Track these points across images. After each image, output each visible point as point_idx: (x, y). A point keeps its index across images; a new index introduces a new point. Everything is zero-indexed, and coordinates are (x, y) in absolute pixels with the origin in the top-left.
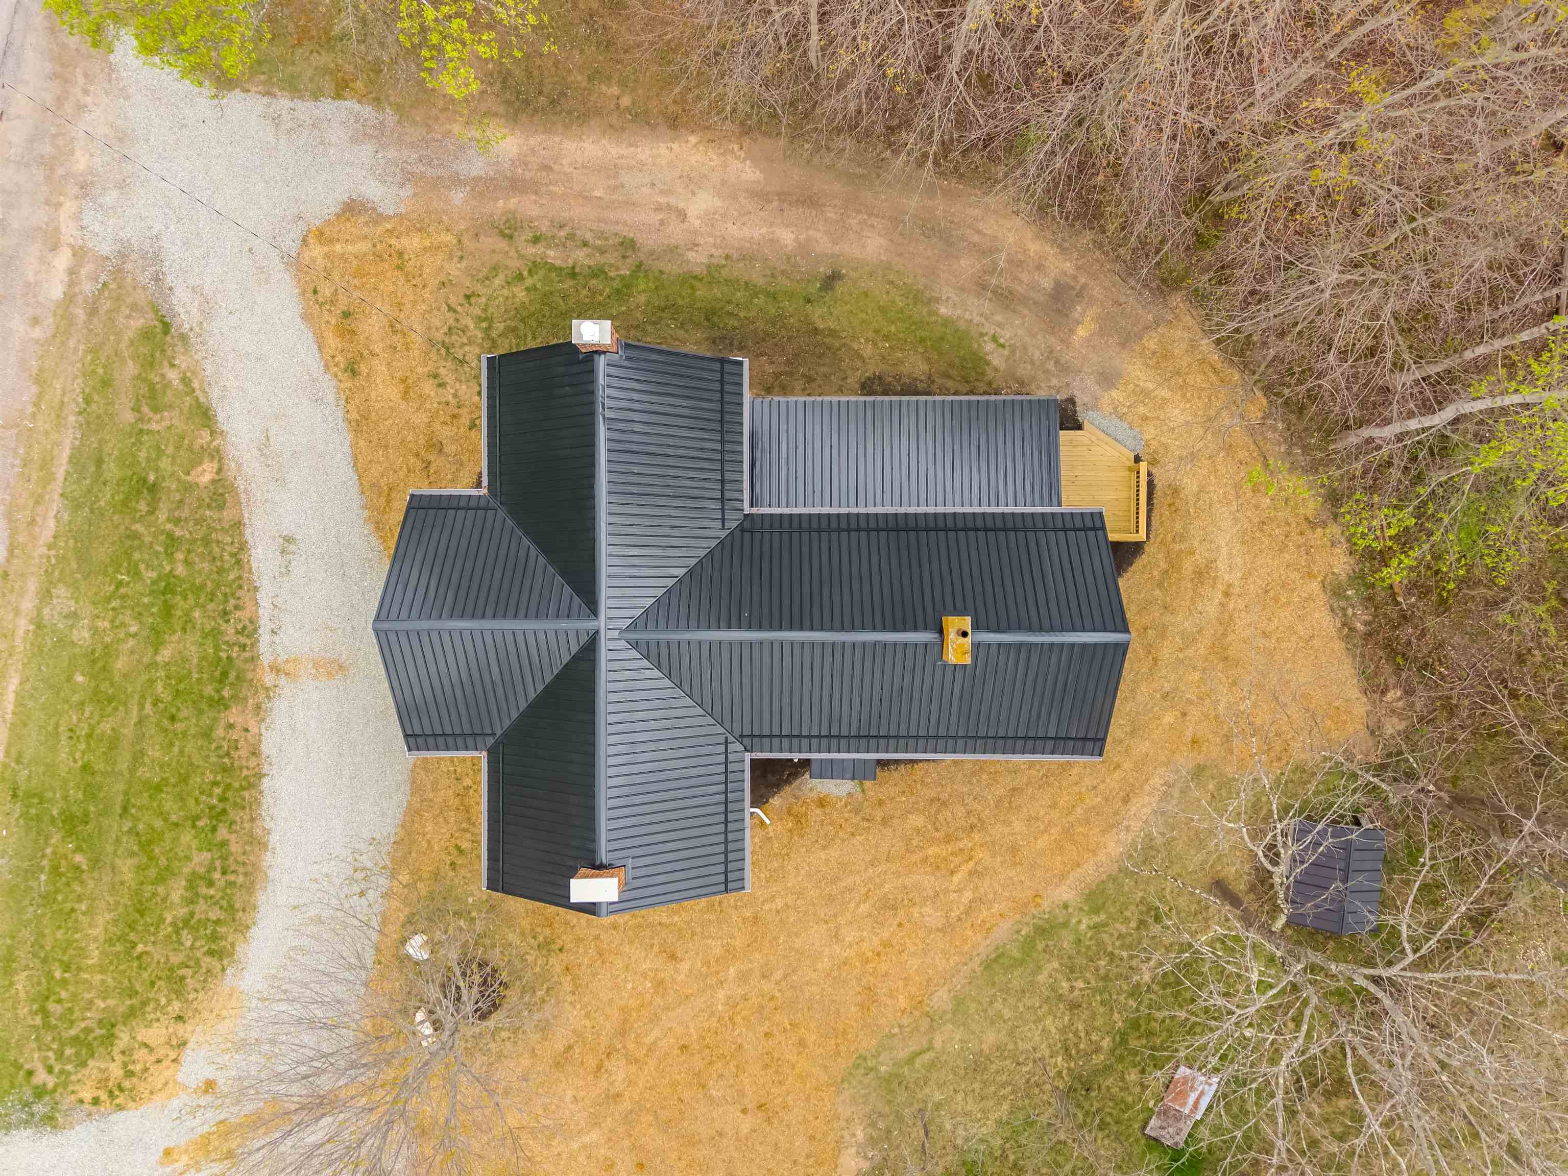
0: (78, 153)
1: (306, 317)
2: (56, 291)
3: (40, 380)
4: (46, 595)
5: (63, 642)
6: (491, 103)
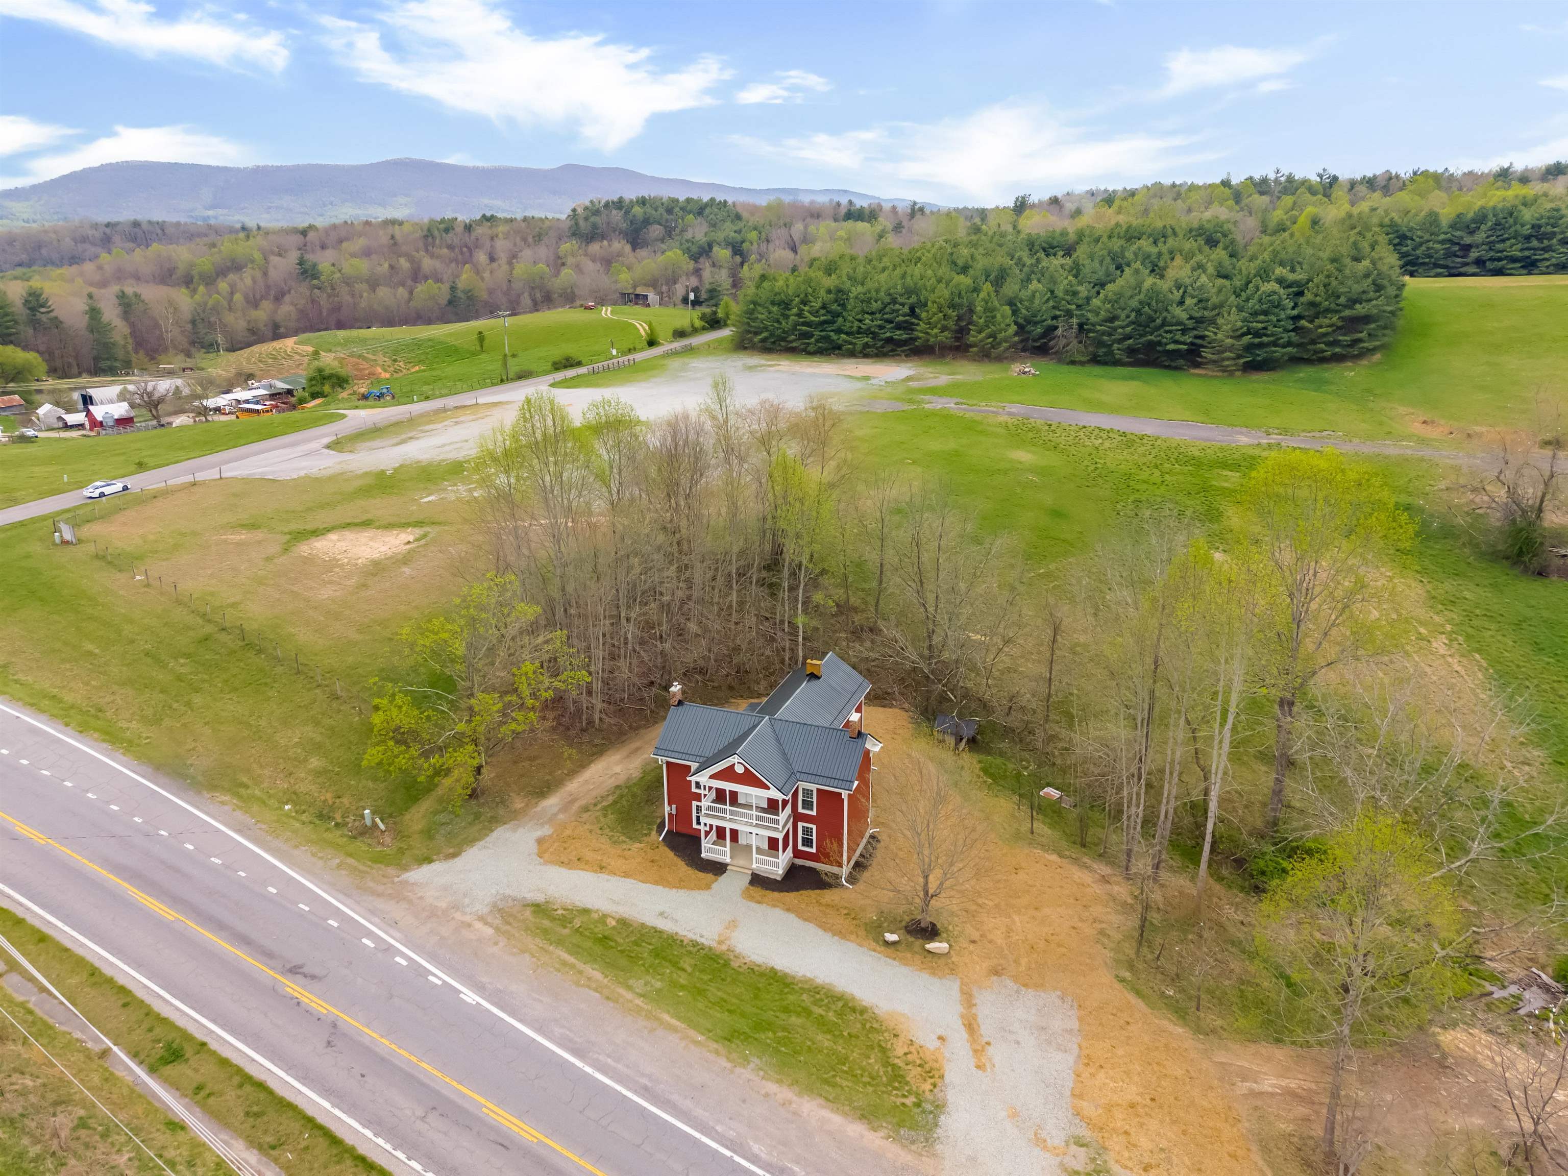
0: (439, 904)
1: (570, 868)
4: (630, 987)
5: (660, 990)
6: (533, 801)
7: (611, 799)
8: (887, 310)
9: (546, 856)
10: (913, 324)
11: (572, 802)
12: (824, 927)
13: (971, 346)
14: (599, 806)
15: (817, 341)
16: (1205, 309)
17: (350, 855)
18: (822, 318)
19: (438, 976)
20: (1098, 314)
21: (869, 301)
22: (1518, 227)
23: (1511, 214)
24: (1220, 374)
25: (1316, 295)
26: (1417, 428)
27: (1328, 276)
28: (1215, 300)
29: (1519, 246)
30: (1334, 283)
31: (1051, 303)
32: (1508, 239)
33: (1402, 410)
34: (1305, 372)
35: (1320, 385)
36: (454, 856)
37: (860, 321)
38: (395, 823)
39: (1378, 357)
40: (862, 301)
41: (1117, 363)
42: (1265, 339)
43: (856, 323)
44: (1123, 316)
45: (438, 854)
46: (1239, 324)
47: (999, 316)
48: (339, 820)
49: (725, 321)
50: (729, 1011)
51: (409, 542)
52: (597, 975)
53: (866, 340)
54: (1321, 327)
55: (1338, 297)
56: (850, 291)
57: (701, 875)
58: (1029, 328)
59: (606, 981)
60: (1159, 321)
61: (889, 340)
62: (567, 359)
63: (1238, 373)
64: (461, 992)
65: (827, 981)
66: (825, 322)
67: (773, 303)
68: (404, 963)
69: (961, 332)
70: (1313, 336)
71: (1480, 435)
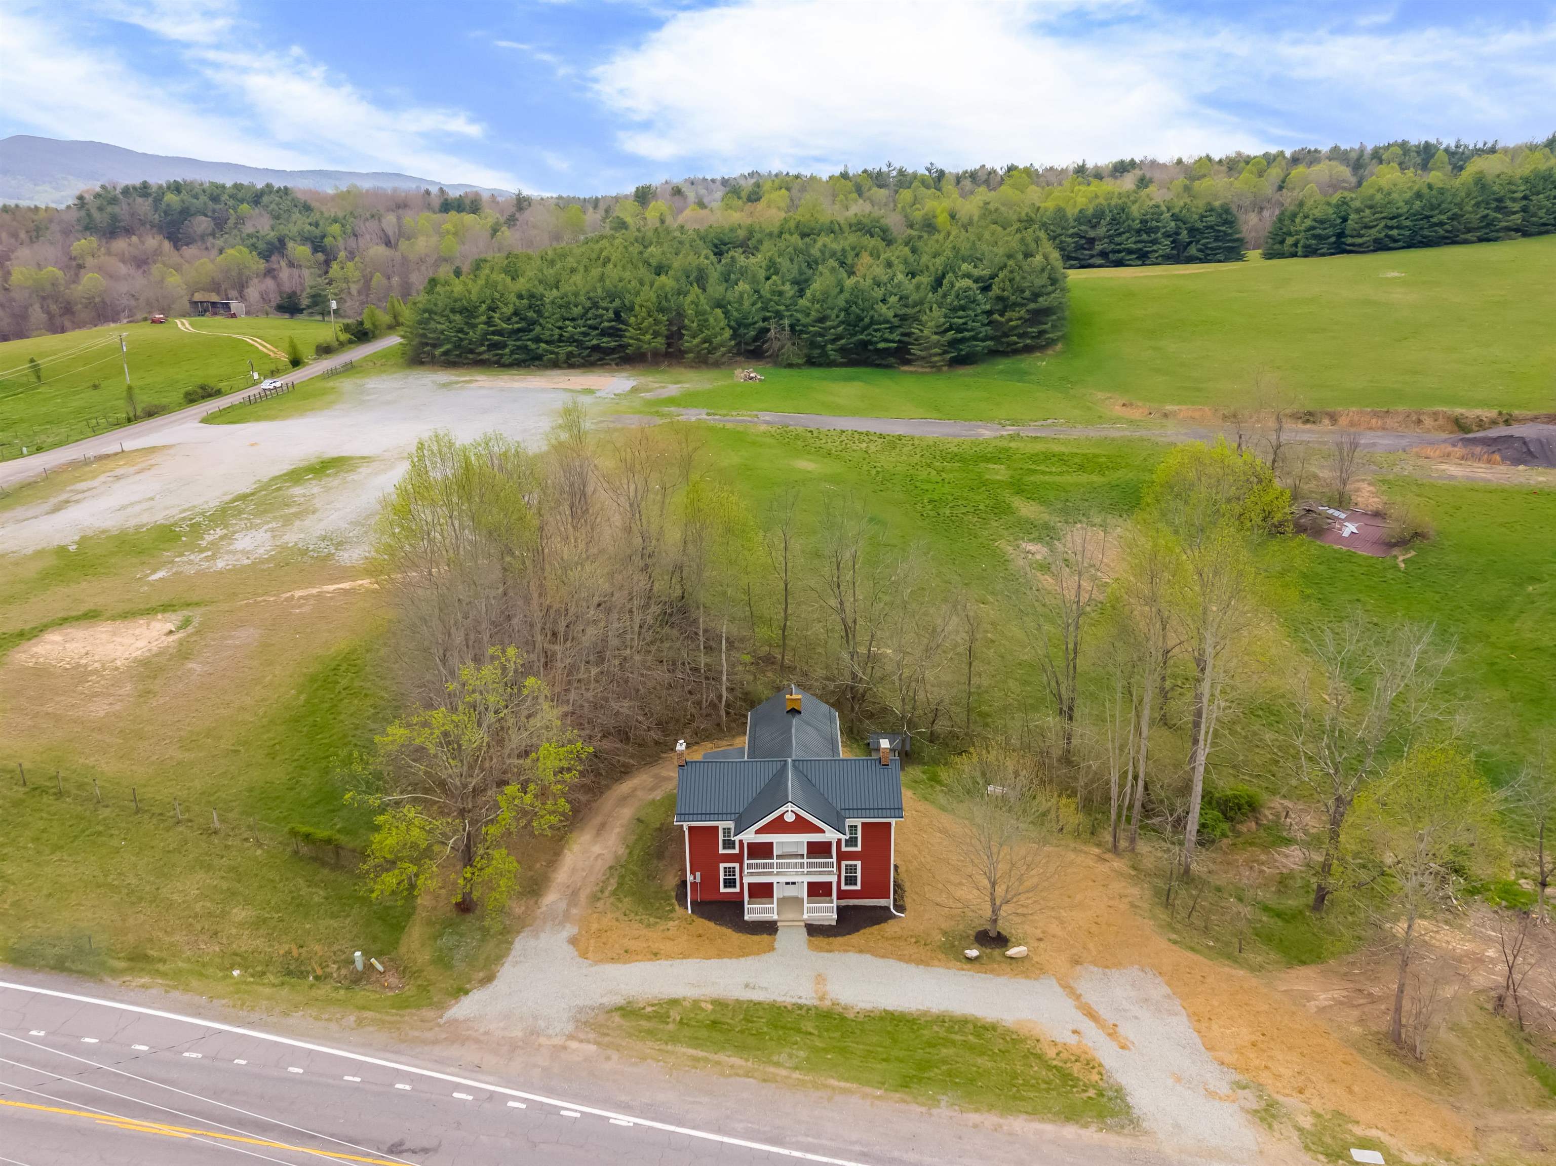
0: (513, 1035)
1: (625, 963)
2: (593, 1048)
3: (644, 1058)
4: (777, 1064)
5: (807, 1059)
6: (532, 902)
7: (613, 884)
8: (590, 315)
9: (590, 955)
10: (620, 330)
11: (575, 893)
12: (901, 958)
13: (686, 352)
14: (607, 893)
15: (512, 352)
16: (906, 306)
17: (364, 1008)
18: (516, 326)
19: (572, 1110)
20: (808, 315)
21: (567, 306)
22: (1130, 222)
23: (1123, 210)
24: (927, 370)
25: (1004, 290)
26: (1118, 411)
27: (1012, 272)
28: (915, 297)
29: (1133, 239)
30: (1018, 278)
31: (759, 305)
32: (1124, 233)
33: (1100, 395)
34: (1003, 364)
35: (1021, 376)
36: (489, 979)
37: (560, 328)
38: (391, 960)
39: (1059, 347)
40: (560, 307)
41: (831, 364)
42: (967, 334)
43: (557, 331)
44: (833, 316)
45: (469, 981)
46: (943, 320)
47: (711, 320)
48: (319, 972)
49: (373, 332)
50: (884, 1060)
51: (171, 632)
52: (736, 1061)
53: (570, 349)
54: (1011, 320)
55: (1023, 291)
56: (543, 296)
57: (755, 938)
58: (742, 331)
59: (749, 1064)
60: (867, 320)
61: (596, 348)
62: (203, 388)
63: (945, 368)
64: (609, 1118)
65: (942, 1008)
66: (519, 330)
67: (453, 311)
68: (523, 1106)
69: (674, 337)
70: (1005, 329)
71: (1174, 414)
